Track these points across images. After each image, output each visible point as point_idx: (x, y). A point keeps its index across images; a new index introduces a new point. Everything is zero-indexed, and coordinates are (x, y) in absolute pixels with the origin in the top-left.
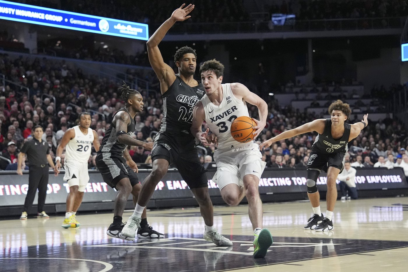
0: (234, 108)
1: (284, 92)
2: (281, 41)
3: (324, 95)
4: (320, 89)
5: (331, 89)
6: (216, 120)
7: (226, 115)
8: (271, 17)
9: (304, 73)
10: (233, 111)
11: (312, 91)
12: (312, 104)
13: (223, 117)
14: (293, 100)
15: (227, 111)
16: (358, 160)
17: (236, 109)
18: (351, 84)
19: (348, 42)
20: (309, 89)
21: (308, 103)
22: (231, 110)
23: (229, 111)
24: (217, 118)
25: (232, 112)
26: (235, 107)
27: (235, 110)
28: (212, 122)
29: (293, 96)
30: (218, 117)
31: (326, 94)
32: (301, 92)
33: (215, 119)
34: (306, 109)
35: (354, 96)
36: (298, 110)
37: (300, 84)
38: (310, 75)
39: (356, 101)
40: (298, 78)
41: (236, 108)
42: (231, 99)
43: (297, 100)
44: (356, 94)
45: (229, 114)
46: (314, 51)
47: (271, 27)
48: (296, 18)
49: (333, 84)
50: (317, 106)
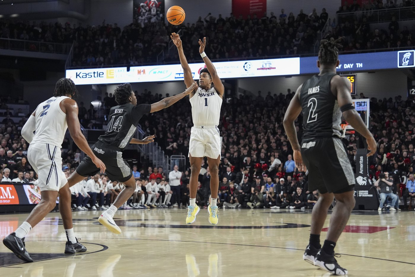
16: (19, 176)
18: (17, 102)
19: (16, 61)
35: (20, 115)
39: (21, 119)
44: (21, 113)
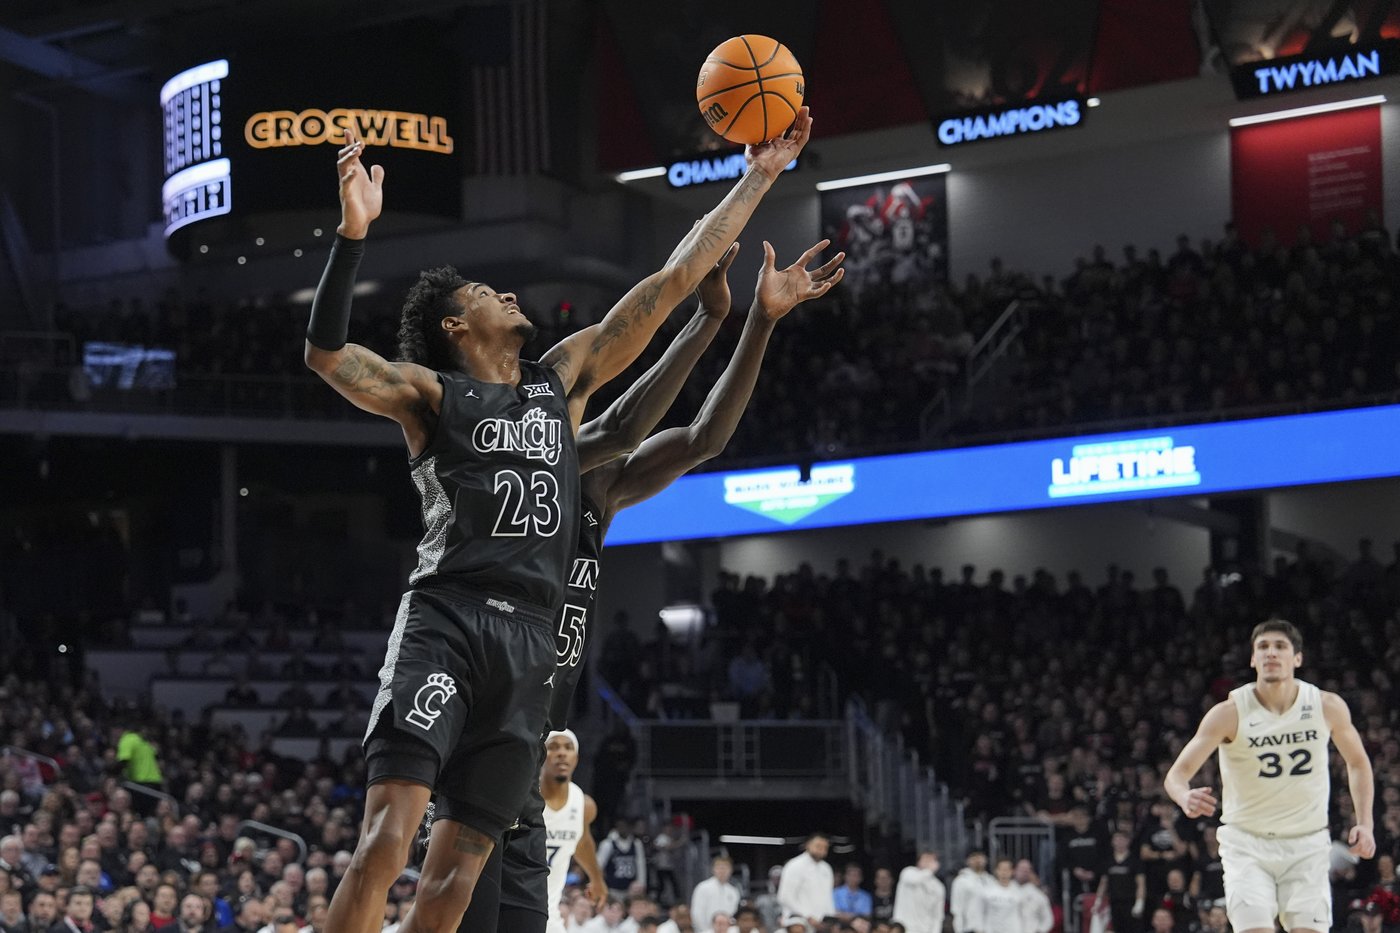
0: (1311, 734)
1: (127, 645)
2: (115, 445)
3: (277, 661)
4: (260, 636)
5: (301, 637)
7: (1288, 741)
8: (80, 353)
9: (204, 573)
10: (1308, 739)
11: (233, 645)
12: (231, 694)
13: (1279, 743)
14: (159, 677)
15: (1294, 735)
17: (1315, 738)
19: (372, 465)
20: (219, 636)
21: (217, 692)
22: (1304, 737)
23: (1297, 736)
24: (1266, 741)
26: (1315, 732)
27: (1311, 738)
28: (1251, 746)
29: (158, 660)
30: (1268, 740)
31: (286, 658)
32: (190, 645)
33: (1259, 742)
34: (208, 712)
36: (177, 714)
37: (187, 617)
38: (226, 584)
40: (178, 592)
41: (1317, 736)
43: (175, 676)
45: (1295, 741)
46: (244, 492)
47: (81, 393)
48: (178, 364)
49: (313, 618)
50: (250, 701)
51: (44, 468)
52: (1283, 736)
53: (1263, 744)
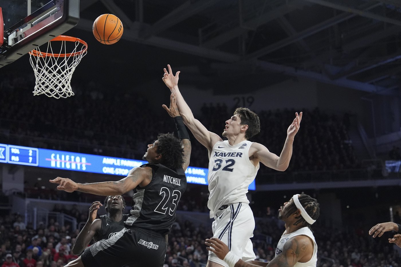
0: (240, 154)
6: (218, 156)
8: (384, 164)
10: (237, 156)
17: (240, 156)
23: (234, 154)
25: (234, 156)
27: (239, 156)
33: (218, 154)
41: (242, 156)
42: (245, 147)
45: (231, 156)
47: (385, 174)
51: (377, 195)
52: (228, 153)
53: (219, 155)
